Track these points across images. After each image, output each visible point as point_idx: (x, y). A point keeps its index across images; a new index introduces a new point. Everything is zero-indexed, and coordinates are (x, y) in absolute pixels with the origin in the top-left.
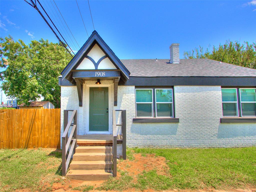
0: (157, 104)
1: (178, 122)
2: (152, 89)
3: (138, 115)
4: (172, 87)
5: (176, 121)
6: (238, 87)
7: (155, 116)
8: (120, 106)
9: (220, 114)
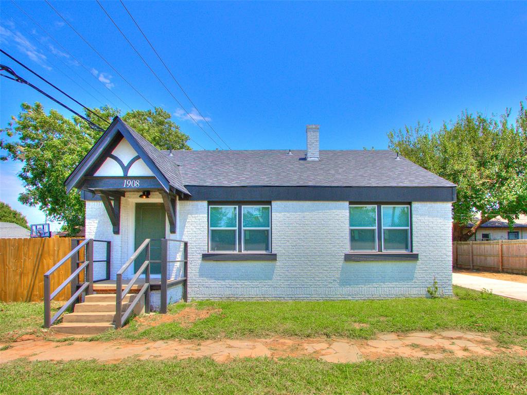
0: (245, 231)
1: (275, 260)
2: (237, 207)
3: (213, 249)
4: (269, 203)
5: (273, 257)
6: (379, 203)
7: (240, 250)
8: (182, 234)
9: (346, 247)
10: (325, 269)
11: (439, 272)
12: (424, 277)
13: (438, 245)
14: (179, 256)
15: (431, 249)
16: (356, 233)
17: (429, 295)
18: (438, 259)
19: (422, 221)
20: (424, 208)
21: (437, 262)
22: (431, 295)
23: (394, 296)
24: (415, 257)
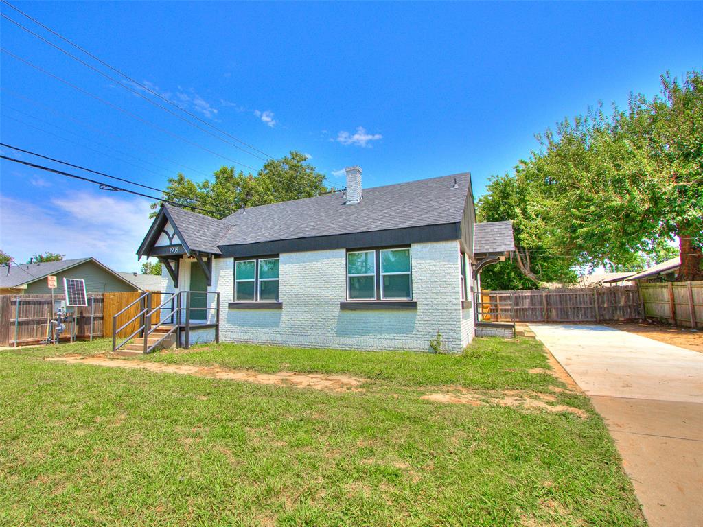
1: (281, 308)
2: (255, 260)
3: (238, 299)
4: (278, 255)
5: (279, 306)
6: (377, 248)
7: (257, 300)
8: (216, 287)
9: (343, 295)
10: (323, 317)
11: (443, 323)
12: (426, 329)
13: (442, 291)
14: (214, 305)
15: (434, 296)
16: (356, 280)
17: (432, 350)
18: (443, 309)
19: (422, 265)
20: (424, 250)
21: (441, 311)
22: (434, 350)
23: (392, 349)
24: (413, 306)
